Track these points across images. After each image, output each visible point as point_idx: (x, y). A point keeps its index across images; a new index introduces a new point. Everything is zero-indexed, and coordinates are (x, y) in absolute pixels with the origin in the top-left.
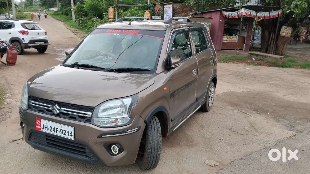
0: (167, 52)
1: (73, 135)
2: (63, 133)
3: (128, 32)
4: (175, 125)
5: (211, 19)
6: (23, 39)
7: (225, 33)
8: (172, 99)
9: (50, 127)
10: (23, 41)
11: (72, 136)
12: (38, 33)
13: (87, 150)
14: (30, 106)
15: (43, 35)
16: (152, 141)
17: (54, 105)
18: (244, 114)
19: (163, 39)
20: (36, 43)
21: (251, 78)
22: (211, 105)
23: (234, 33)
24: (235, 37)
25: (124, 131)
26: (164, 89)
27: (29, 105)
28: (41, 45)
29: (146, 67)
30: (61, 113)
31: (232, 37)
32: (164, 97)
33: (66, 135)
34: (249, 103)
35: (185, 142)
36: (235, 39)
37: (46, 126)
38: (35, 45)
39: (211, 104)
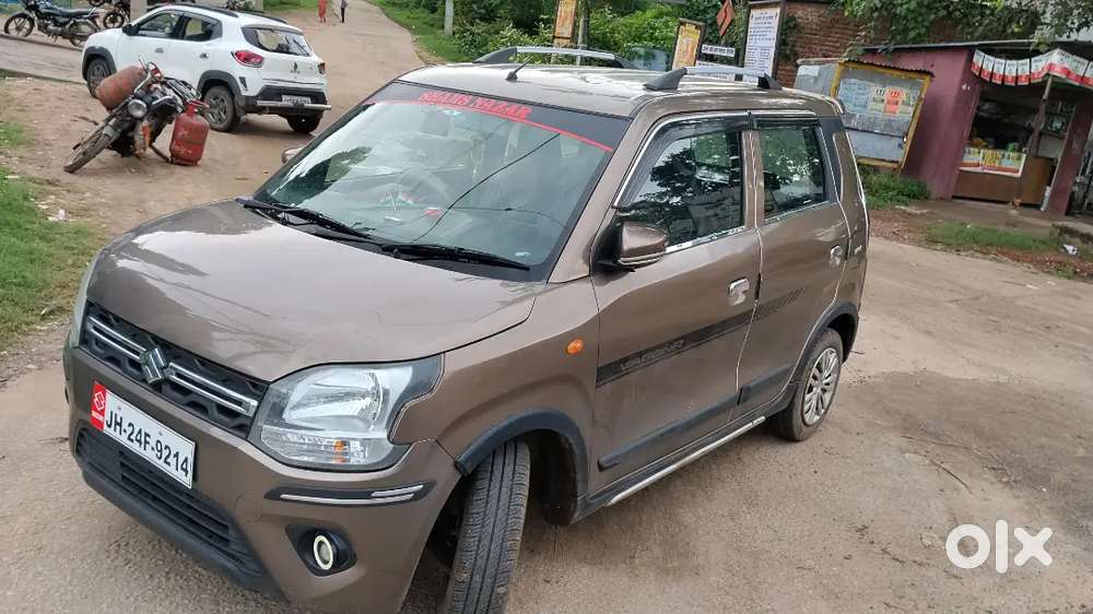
0: (616, 204)
1: (189, 469)
2: (164, 457)
3: (494, 106)
4: (615, 487)
5: (928, 78)
6: (243, 80)
7: (978, 136)
8: (608, 388)
9: (130, 425)
10: (241, 86)
11: (186, 471)
12: (296, 66)
13: (231, 535)
14: (87, 337)
15: (314, 75)
16: (479, 541)
17: (150, 348)
18: (944, 474)
19: (611, 150)
20: (284, 97)
21: (1029, 329)
22: (817, 418)
23: (1015, 139)
24: (1016, 155)
25: (363, 491)
26: (572, 345)
27: (84, 331)
28: (299, 108)
29: (518, 254)
30: (167, 381)
31: (1003, 156)
32: (567, 379)
33: (169, 464)
34: (980, 434)
35: (657, 551)
36: (1012, 163)
37: (119, 420)
38: (279, 104)
39: (818, 413)
